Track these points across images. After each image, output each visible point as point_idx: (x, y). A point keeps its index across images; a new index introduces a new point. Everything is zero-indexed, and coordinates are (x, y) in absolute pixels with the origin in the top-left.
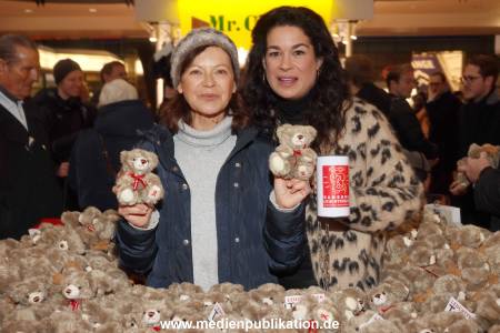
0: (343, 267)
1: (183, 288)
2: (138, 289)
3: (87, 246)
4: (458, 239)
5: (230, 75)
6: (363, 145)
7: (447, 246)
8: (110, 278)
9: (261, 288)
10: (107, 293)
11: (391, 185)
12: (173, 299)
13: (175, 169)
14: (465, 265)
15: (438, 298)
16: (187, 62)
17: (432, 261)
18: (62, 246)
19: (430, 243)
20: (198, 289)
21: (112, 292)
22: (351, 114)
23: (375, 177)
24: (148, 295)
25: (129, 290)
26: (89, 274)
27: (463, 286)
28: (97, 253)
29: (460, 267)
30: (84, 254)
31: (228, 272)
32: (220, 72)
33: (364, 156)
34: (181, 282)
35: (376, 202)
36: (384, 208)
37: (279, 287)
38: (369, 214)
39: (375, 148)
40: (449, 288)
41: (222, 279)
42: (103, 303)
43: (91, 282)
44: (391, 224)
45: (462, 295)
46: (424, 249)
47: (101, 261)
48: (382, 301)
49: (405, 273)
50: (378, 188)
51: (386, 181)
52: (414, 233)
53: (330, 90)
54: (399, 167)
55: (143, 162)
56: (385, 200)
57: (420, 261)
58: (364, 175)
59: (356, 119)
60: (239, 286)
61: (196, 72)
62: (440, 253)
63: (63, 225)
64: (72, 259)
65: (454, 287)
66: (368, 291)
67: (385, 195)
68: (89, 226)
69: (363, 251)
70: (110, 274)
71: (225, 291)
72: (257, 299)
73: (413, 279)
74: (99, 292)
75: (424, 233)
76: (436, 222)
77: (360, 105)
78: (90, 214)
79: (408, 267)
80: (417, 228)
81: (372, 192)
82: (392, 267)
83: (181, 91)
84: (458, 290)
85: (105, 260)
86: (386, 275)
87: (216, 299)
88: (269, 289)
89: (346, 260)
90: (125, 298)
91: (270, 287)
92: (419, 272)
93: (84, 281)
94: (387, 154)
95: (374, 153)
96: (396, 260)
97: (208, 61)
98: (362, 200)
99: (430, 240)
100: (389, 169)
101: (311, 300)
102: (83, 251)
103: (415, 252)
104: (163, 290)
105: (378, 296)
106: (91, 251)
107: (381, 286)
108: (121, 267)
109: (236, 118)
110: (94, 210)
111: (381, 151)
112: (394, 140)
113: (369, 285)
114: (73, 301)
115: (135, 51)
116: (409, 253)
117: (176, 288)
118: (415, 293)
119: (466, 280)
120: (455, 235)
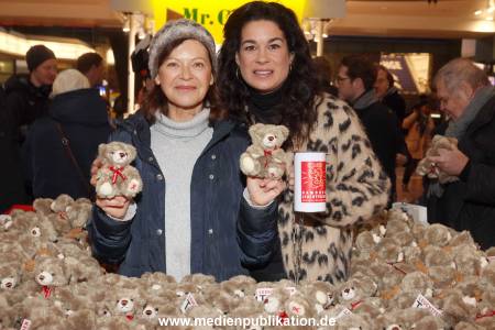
0: (313, 260)
1: (156, 278)
2: (111, 277)
3: (60, 234)
4: (426, 237)
5: (207, 68)
6: (335, 139)
7: (414, 244)
8: (83, 265)
9: (232, 280)
10: (79, 281)
11: (361, 180)
12: (145, 289)
13: (151, 159)
14: (433, 263)
15: (405, 295)
16: (164, 54)
17: (400, 258)
18: (34, 232)
19: (398, 241)
20: (170, 279)
21: (85, 280)
22: (323, 109)
23: (346, 171)
24: (121, 283)
25: (101, 278)
26: (63, 261)
27: (431, 283)
28: (69, 240)
29: (428, 265)
30: (56, 242)
31: (200, 263)
32: (198, 65)
33: (335, 151)
34: (153, 271)
35: (346, 197)
36: (354, 203)
37: (250, 280)
38: (339, 209)
39: (346, 143)
40: (417, 285)
41: (194, 270)
42: (75, 289)
43: (64, 268)
44: (361, 219)
45: (429, 292)
46: (393, 246)
47: (73, 248)
48: (351, 296)
49: (374, 269)
50: (348, 183)
51: (356, 176)
52: (383, 230)
53: (303, 84)
54: (368, 162)
55: (122, 155)
56: (355, 195)
57: (388, 257)
58: (335, 169)
59: (328, 114)
60: (211, 277)
61: (174, 64)
62: (408, 251)
63: (35, 211)
64: (45, 245)
65: (422, 283)
66: (338, 285)
67: (355, 190)
68: (62, 213)
69: (333, 245)
70: (83, 261)
71: (197, 281)
72: (228, 291)
73: (381, 275)
74: (73, 279)
75: (392, 230)
76: (404, 221)
77: (331, 101)
78: (63, 201)
79: (376, 263)
80: (385, 225)
81: (342, 187)
82: (361, 263)
83: (158, 83)
84: (426, 287)
85: (77, 248)
86: (355, 270)
87: (188, 290)
88: (241, 281)
89: (315, 253)
90: (98, 286)
91: (242, 279)
92: (388, 269)
93: (58, 268)
94: (357, 149)
95: (345, 148)
96: (365, 256)
97: (185, 54)
98: (333, 195)
99: (398, 237)
100: (359, 164)
101: (282, 292)
102: (55, 238)
103: (384, 249)
104: (135, 279)
105: (347, 291)
106: (64, 238)
107: (350, 282)
108: (94, 256)
109: (213, 111)
110: (66, 197)
111: (352, 146)
112: (363, 136)
113: (338, 278)
114: (46, 288)
115: (107, 40)
116: (377, 250)
117: (149, 277)
118: (383, 289)
119: (433, 278)
120: (422, 233)
